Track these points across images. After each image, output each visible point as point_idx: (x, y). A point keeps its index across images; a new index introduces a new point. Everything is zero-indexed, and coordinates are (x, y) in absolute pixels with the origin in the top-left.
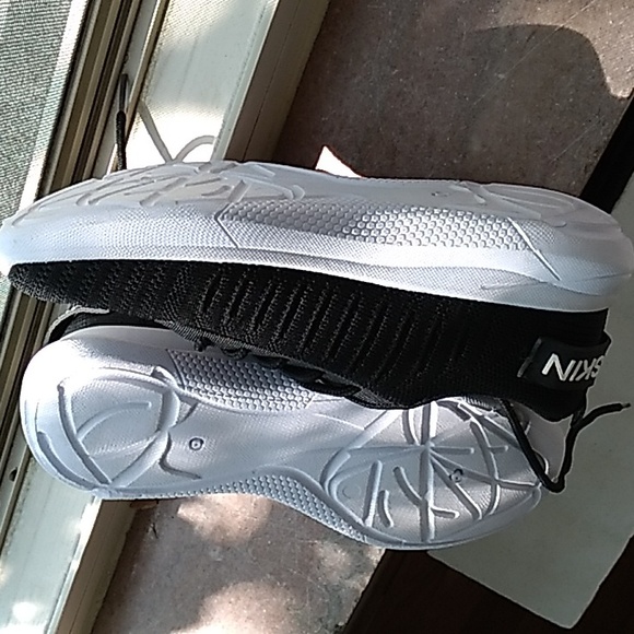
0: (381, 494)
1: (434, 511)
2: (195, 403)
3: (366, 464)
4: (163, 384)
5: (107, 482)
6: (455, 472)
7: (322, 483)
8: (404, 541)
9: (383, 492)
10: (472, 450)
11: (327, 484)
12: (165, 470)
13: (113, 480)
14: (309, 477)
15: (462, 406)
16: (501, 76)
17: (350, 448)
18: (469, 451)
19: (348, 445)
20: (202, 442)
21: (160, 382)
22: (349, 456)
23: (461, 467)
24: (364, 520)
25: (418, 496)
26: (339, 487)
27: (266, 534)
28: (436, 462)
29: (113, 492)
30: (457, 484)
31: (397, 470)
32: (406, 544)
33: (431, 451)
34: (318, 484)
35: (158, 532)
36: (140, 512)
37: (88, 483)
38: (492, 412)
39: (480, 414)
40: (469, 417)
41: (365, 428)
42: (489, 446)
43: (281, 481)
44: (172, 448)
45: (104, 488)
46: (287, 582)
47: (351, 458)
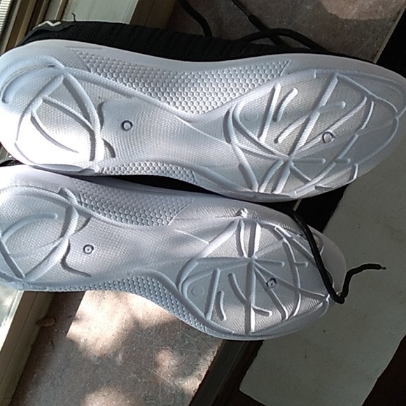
0: (219, 294)
1: (255, 310)
2: (89, 218)
3: (208, 270)
4: (67, 201)
5: (21, 277)
6: (271, 280)
7: (177, 285)
8: (233, 332)
9: (220, 292)
10: (283, 264)
11: (180, 285)
12: (64, 269)
13: (26, 275)
14: (168, 279)
15: (277, 229)
16: (308, 7)
17: (199, 258)
18: (281, 264)
20: (93, 248)
21: (64, 199)
22: (197, 264)
23: (276, 276)
24: (205, 314)
25: (244, 297)
26: (189, 288)
27: (132, 343)
28: (258, 271)
29: (25, 284)
30: (272, 290)
31: (230, 275)
32: (234, 335)
33: (255, 262)
34: (174, 285)
35: (54, 344)
36: (42, 328)
37: (8, 276)
38: (298, 235)
39: (289, 236)
40: (282, 238)
41: (210, 242)
42: (295, 261)
43: (148, 281)
44: (71, 251)
45: (19, 281)
46: (145, 378)
47: (198, 265)
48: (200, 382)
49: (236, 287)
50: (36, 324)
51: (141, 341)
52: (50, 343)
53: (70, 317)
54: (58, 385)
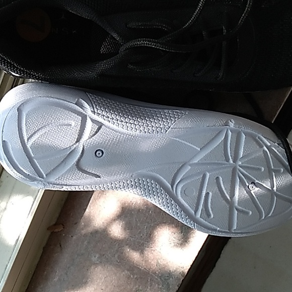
1: (237, 209)
2: (100, 126)
3: (199, 174)
4: (82, 111)
5: (43, 178)
6: (251, 184)
7: (172, 187)
8: (218, 229)
9: (208, 193)
10: (263, 169)
11: (175, 186)
12: (79, 170)
13: (46, 175)
17: (191, 163)
18: (261, 169)
19: (190, 161)
20: (103, 153)
21: (80, 109)
22: (189, 168)
23: (255, 180)
24: (195, 212)
25: (229, 198)
28: (241, 175)
30: (252, 192)
31: (217, 178)
32: (219, 231)
33: (238, 167)
34: (170, 186)
35: (62, 246)
36: (52, 233)
37: (31, 177)
38: (276, 144)
39: (269, 144)
40: (262, 147)
41: (201, 149)
42: (273, 168)
43: (148, 183)
44: (84, 155)
45: (40, 181)
46: (137, 275)
47: (191, 169)
48: (183, 278)
49: (222, 189)
50: (48, 229)
51: (134, 244)
52: (59, 246)
53: (76, 224)
54: (64, 280)
